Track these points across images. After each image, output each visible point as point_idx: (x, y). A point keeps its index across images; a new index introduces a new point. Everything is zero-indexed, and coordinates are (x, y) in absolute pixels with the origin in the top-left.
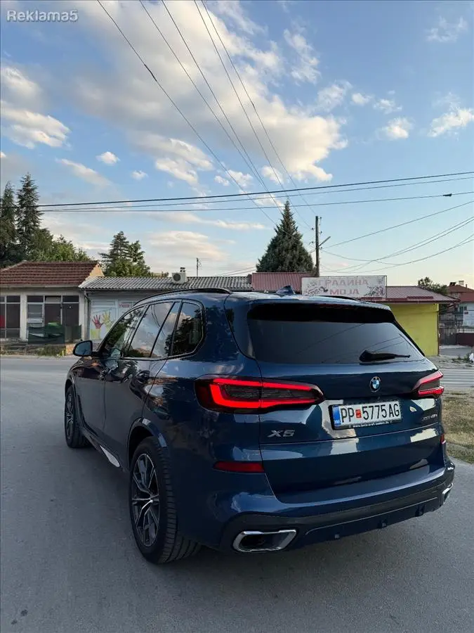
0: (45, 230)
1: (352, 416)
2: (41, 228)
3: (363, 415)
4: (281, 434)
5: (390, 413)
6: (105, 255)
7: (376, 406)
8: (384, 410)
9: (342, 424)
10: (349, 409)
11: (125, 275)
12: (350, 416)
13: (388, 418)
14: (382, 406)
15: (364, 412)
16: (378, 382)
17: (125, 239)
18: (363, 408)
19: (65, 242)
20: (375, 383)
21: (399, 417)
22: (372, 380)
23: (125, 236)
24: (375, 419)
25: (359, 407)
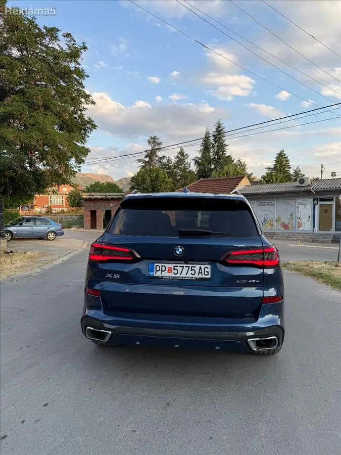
0: (229, 156)
1: (164, 271)
2: (226, 155)
3: (173, 271)
4: (112, 276)
5: (199, 273)
6: (270, 168)
7: (186, 267)
8: (194, 270)
9: (155, 275)
10: (162, 266)
11: (272, 182)
12: (162, 271)
13: (196, 276)
14: (192, 267)
15: (174, 269)
16: (180, 250)
17: (285, 155)
18: (174, 266)
19: (241, 163)
20: (178, 250)
21: (209, 276)
22: (176, 248)
23: (285, 153)
24: (184, 275)
25: (172, 266)
